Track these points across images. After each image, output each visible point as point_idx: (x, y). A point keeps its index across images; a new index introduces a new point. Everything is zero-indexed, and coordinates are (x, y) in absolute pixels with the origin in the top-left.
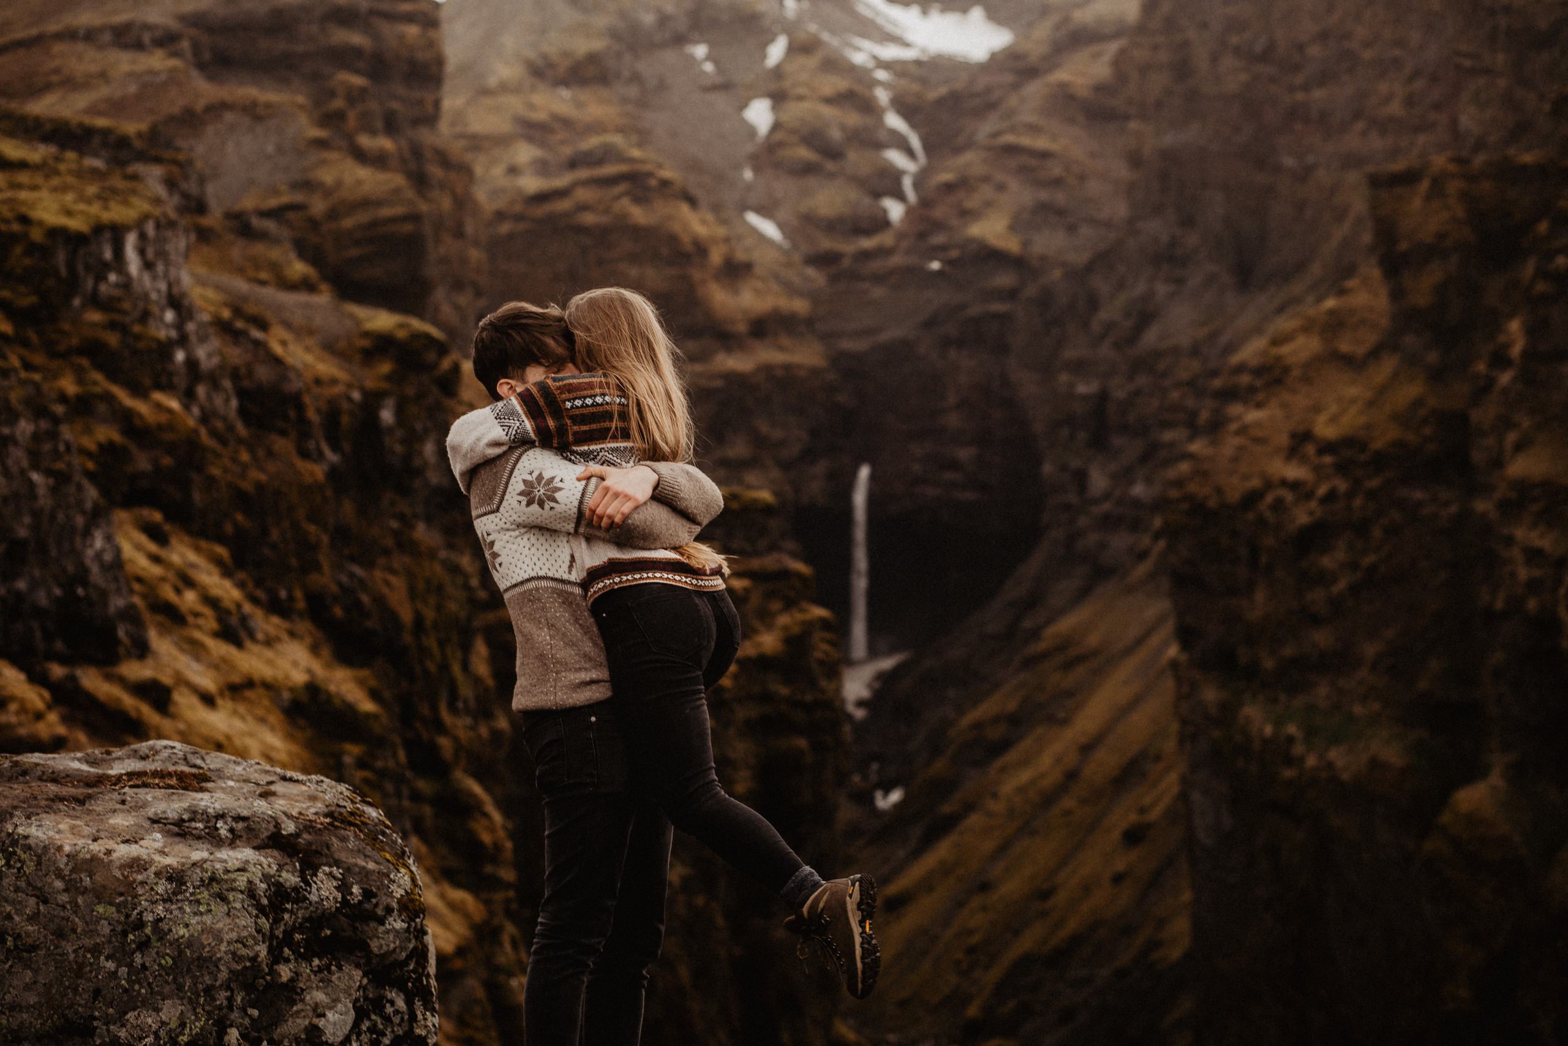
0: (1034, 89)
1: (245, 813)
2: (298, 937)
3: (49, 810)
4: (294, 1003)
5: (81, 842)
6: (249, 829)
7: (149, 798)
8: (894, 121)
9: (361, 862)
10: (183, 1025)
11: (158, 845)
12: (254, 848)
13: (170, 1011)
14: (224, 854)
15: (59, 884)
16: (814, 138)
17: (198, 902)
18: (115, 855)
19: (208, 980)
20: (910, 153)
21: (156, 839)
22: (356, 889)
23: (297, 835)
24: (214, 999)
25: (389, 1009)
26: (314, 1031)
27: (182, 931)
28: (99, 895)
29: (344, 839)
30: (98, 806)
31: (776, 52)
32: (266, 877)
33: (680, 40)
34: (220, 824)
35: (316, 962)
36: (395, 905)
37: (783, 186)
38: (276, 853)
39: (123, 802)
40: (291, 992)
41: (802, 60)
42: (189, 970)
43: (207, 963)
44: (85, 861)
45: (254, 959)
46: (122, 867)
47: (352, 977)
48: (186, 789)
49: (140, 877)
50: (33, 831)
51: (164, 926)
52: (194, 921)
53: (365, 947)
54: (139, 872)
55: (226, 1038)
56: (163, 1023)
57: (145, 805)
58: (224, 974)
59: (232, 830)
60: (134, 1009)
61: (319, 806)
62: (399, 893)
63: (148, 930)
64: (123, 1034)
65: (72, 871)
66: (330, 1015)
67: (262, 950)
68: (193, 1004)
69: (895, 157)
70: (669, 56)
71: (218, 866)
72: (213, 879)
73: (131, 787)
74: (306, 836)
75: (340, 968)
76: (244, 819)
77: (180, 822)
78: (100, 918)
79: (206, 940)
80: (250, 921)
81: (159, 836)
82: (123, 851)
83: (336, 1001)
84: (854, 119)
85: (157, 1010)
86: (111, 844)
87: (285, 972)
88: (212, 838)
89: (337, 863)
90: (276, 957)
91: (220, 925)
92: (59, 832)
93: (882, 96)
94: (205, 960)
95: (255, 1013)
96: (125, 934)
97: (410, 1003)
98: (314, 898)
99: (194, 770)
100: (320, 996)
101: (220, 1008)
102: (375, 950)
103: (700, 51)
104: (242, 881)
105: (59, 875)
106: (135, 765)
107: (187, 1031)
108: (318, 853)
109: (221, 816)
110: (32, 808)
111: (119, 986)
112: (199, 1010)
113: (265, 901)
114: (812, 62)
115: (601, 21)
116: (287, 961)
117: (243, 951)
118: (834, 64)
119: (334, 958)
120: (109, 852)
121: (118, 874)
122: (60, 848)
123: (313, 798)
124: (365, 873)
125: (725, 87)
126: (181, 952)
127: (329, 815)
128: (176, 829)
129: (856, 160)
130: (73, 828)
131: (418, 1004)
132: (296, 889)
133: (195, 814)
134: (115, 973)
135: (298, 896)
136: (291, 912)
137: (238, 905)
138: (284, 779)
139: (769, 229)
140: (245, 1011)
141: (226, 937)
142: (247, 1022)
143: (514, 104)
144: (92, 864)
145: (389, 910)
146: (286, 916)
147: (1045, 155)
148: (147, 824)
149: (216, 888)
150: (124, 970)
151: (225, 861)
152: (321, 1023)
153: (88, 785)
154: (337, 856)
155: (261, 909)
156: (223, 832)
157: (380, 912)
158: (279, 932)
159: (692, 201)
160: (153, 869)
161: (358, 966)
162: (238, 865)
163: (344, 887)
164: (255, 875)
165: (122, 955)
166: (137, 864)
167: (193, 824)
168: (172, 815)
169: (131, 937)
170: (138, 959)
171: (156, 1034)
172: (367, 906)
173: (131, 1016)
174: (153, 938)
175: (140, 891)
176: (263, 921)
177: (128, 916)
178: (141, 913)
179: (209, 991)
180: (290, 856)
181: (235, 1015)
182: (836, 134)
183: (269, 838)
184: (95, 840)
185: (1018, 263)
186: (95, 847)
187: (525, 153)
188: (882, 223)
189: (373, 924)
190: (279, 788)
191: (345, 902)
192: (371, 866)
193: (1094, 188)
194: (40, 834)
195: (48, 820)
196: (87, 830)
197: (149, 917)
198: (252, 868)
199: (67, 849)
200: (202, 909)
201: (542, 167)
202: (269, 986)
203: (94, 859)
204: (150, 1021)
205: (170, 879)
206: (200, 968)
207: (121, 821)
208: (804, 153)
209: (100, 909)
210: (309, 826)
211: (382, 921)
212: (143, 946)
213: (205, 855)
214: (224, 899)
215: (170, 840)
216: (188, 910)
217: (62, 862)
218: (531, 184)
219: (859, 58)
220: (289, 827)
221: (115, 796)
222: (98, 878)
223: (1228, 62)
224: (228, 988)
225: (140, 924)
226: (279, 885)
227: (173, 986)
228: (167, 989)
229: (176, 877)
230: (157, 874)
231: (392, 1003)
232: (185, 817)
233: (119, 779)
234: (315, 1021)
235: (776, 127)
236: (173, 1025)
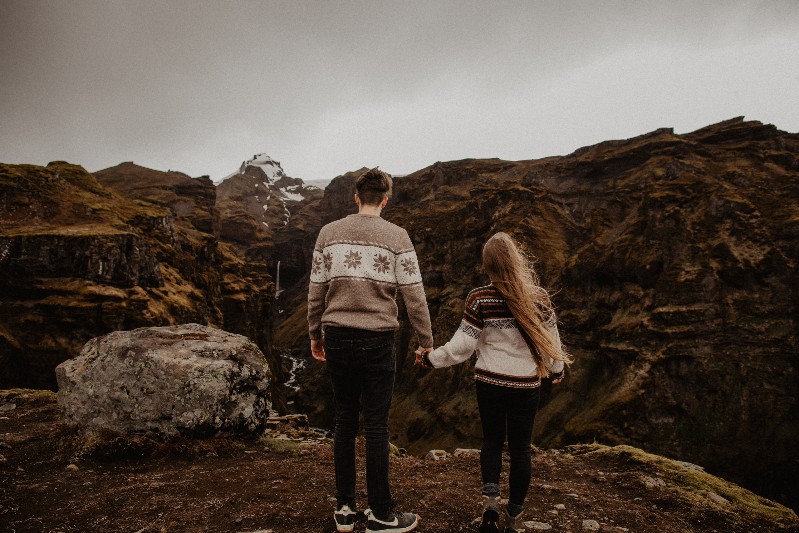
0: (307, 206)
1: (221, 349)
2: (237, 386)
3: (159, 348)
4: (235, 407)
5: (170, 359)
6: (223, 354)
7: (191, 343)
8: (286, 209)
9: (255, 363)
10: (202, 417)
11: (195, 360)
12: (225, 360)
13: (198, 412)
14: (216, 362)
15: (163, 373)
16: (274, 211)
17: (208, 378)
18: (181, 363)
19: (210, 403)
20: (288, 214)
21: (194, 357)
22: (254, 371)
23: (237, 355)
24: (212, 409)
25: (260, 404)
26: (241, 414)
27: (203, 387)
28: (176, 376)
29: (250, 355)
30: (176, 346)
31: (268, 198)
32: (229, 369)
33: (254, 195)
34: (214, 352)
35: (243, 394)
36: (265, 375)
37: (269, 218)
38: (231, 361)
39: (183, 345)
40: (235, 403)
41: (272, 199)
42: (204, 400)
43: (210, 397)
44: (172, 366)
45: (225, 395)
46: (183, 367)
47: (252, 398)
48: (202, 340)
49: (189, 371)
50: (154, 355)
51: (197, 386)
52: (207, 384)
53: (256, 388)
54: (189, 369)
55: (215, 421)
56: (195, 416)
57: (190, 346)
58: (216, 401)
59: (218, 354)
60: (186, 411)
61: (241, 345)
62: (266, 371)
63: (191, 387)
64: (182, 419)
65: (167, 368)
66: (246, 409)
67: (228, 392)
68: (206, 410)
69: (286, 215)
70: (252, 197)
71: (215, 366)
72: (213, 371)
73: (186, 339)
74: (239, 355)
75: (249, 395)
76: (221, 350)
77: (201, 352)
78: (176, 383)
79: (210, 390)
80: (225, 384)
81: (195, 356)
82: (184, 362)
83: (248, 405)
84: (280, 209)
85: (193, 412)
86: (180, 360)
87: (234, 398)
88: (212, 356)
89: (248, 363)
90: (231, 393)
91: (215, 385)
92: (163, 356)
93: (284, 206)
94: (210, 396)
95: (224, 411)
96: (184, 388)
97: (265, 401)
98: (243, 375)
99: (203, 333)
100: (243, 404)
101: (214, 411)
102: (259, 389)
103: (257, 197)
104: (222, 371)
105: (163, 370)
106: (185, 332)
107: (203, 418)
108: (243, 360)
109: (215, 350)
110: (154, 346)
111: (181, 404)
112: (207, 412)
113: (229, 377)
114: (274, 200)
115: (241, 191)
116: (234, 394)
117: (222, 393)
118: (277, 200)
119: (248, 392)
120: (179, 362)
121: (182, 369)
122: (163, 361)
123: (239, 342)
124: (256, 366)
125: (261, 202)
126: (202, 394)
127: (244, 347)
128: (200, 354)
129: (280, 215)
130: (167, 354)
131: (267, 400)
132: (238, 373)
133: (206, 349)
134: (180, 400)
135: (238, 374)
136: (236, 380)
137: (221, 379)
138: (229, 336)
139: (266, 224)
140: (221, 410)
141: (217, 389)
142: (222, 414)
143: (227, 203)
144: (174, 366)
145: (263, 377)
146: (235, 381)
147: (309, 216)
148: (191, 352)
149: (214, 373)
150: (183, 399)
151: (216, 365)
152: (243, 412)
153: (172, 338)
154: (248, 361)
155: (228, 380)
156: (215, 355)
157: (261, 377)
158: (232, 386)
159: (255, 220)
160: (194, 368)
161: (254, 394)
162: (221, 366)
163: (251, 371)
164: (226, 368)
165: (182, 395)
166: (189, 367)
167: (206, 352)
168: (199, 349)
169: (186, 389)
170: (188, 396)
171: (193, 419)
172: (257, 376)
173: (184, 414)
174: (193, 390)
175: (189, 375)
176: (229, 384)
177: (185, 383)
178: (189, 382)
179: (211, 406)
180: (236, 362)
181: (218, 413)
182: (277, 211)
183: (229, 356)
184: (175, 358)
185: (304, 232)
186: (176, 361)
187: (228, 211)
188: (283, 225)
189: (259, 381)
190: (228, 338)
191: (251, 375)
192: (258, 363)
193: (316, 221)
194: (157, 356)
195: (159, 351)
196: (172, 355)
197: (192, 383)
198: (225, 367)
199: (166, 361)
200: (209, 380)
201: (231, 213)
202: (229, 402)
203: (175, 365)
204: (191, 415)
205: (199, 371)
206: (208, 399)
207: (183, 351)
208: (272, 213)
209: (176, 380)
210: (240, 352)
211: (261, 380)
212: (190, 392)
213: (210, 363)
214: (216, 377)
215: (199, 358)
216: (205, 380)
217: (164, 366)
218: (229, 215)
219: (281, 200)
220: (234, 353)
221: (181, 343)
222: (176, 371)
223: (337, 204)
224: (217, 405)
225: (189, 385)
226: (233, 372)
227: (199, 405)
228: (197, 406)
229: (201, 371)
230: (195, 369)
231: (261, 402)
232: (203, 350)
233: (180, 336)
234: (242, 412)
235: (268, 209)
236: (199, 416)
